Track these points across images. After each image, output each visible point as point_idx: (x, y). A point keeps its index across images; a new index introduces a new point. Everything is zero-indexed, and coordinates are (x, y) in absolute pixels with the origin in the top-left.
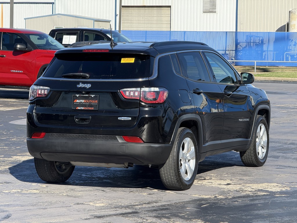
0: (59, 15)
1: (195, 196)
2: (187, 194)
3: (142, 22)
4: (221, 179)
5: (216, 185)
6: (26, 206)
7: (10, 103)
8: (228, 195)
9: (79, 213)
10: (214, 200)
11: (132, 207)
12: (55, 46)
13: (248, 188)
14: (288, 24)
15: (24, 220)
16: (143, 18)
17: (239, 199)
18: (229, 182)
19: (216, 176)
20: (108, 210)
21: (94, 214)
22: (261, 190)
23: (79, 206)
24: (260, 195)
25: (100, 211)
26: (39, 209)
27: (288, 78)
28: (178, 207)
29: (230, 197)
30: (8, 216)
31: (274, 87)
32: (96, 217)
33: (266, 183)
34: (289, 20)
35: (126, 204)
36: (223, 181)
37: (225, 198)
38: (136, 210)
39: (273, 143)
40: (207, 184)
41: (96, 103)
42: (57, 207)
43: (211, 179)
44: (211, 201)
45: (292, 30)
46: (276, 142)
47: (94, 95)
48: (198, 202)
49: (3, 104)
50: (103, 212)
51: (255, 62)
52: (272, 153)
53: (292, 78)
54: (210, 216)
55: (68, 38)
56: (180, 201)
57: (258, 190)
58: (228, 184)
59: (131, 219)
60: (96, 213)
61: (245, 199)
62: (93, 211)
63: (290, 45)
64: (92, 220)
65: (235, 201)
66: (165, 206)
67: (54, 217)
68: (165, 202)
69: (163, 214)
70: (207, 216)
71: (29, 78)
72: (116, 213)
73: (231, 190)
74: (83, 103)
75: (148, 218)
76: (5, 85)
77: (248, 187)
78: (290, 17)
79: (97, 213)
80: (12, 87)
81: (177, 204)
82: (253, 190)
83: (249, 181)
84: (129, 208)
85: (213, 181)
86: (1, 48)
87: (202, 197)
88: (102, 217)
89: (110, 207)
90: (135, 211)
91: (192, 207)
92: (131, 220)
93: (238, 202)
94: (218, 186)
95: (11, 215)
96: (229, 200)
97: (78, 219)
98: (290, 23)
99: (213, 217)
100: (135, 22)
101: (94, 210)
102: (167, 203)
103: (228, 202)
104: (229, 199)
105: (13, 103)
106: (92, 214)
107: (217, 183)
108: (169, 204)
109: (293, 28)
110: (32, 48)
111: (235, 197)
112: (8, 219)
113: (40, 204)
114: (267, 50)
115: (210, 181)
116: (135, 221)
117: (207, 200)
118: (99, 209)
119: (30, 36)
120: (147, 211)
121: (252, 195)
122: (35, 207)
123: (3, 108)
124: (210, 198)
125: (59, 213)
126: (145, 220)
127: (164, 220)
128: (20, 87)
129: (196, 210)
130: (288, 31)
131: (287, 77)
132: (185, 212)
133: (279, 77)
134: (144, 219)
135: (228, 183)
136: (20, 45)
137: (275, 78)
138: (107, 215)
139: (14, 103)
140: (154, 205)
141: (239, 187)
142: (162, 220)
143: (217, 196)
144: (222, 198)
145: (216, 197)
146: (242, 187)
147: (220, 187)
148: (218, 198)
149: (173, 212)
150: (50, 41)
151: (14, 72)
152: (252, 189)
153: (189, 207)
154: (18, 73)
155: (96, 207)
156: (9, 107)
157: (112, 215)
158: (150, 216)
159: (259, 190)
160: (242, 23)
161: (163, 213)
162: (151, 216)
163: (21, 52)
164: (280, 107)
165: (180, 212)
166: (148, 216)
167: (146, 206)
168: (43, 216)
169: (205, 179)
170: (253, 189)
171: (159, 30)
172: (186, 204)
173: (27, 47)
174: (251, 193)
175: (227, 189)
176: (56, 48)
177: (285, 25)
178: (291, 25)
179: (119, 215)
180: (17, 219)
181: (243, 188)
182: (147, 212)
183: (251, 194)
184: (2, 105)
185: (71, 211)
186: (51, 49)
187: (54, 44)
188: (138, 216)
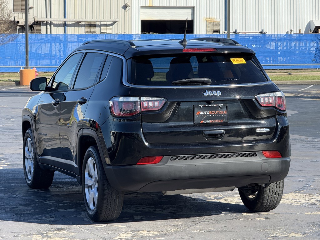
41: (225, 114)
47: (223, 105)
74: (208, 115)
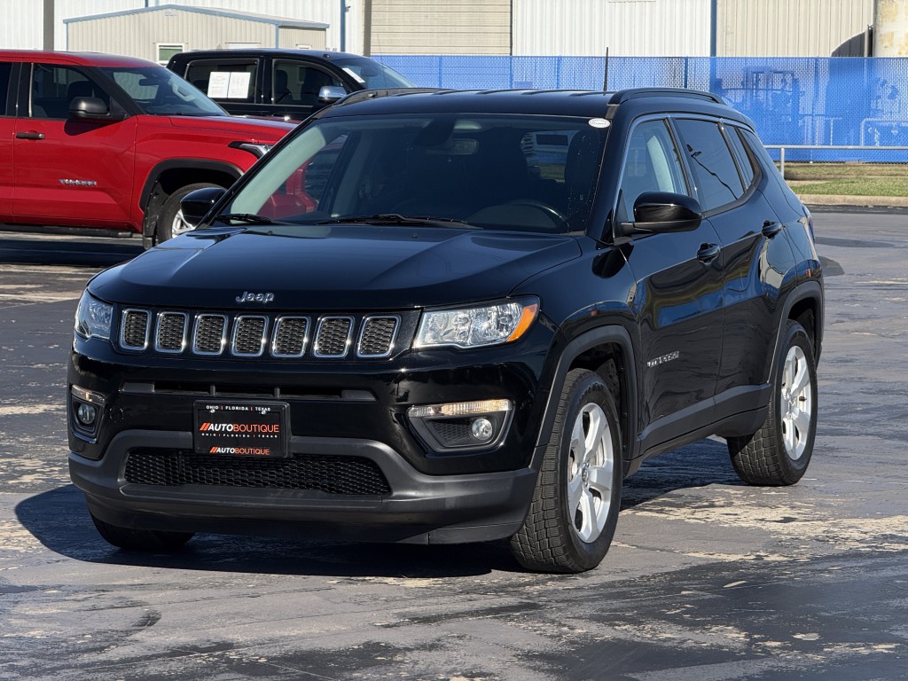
0: (170, 10)
1: (697, 555)
2: (672, 551)
3: (422, 29)
4: (760, 505)
5: (752, 524)
6: (195, 588)
7: (62, 279)
8: (797, 554)
9: (360, 608)
10: (758, 569)
11: (516, 589)
12: (191, 104)
13: (851, 530)
14: (871, 33)
15: (203, 631)
16: (427, 16)
17: (831, 564)
18: (789, 513)
19: (743, 495)
20: (446, 599)
21: (407, 610)
22: (892, 536)
23: (355, 586)
24: (891, 553)
25: (422, 602)
26: (238, 596)
27: (886, 198)
28: (654, 589)
29: (803, 559)
30: (149, 617)
31: (847, 226)
32: (417, 619)
33: (900, 517)
34: (875, 19)
35: (495, 581)
36: (768, 509)
37: (790, 562)
38: (529, 598)
39: (891, 396)
40: (721, 519)
42: (290, 592)
43: (730, 505)
44: (748, 569)
45: (882, 51)
46: (898, 393)
48: (711, 574)
49: (41, 284)
50: (432, 604)
51: (783, 149)
52: (895, 424)
53: (900, 198)
54: (759, 615)
55: (224, 79)
56: (656, 571)
57: (883, 535)
58: (787, 520)
59: (523, 625)
60: (412, 609)
61: (850, 565)
62: (403, 604)
63: (879, 97)
64: (407, 628)
65: (821, 571)
66: (614, 587)
67: (289, 621)
68: (610, 576)
69: (616, 610)
70: (751, 614)
71: (115, 203)
72: (474, 608)
73: (802, 537)
75: (573, 623)
76: (41, 226)
77: (850, 527)
78: (879, 11)
79: (415, 609)
80: (64, 229)
81: (649, 580)
82: (867, 536)
83: (845, 509)
84: (508, 593)
85: (738, 511)
86: (30, 111)
87: (720, 557)
88: (435, 621)
89: (450, 589)
90: (527, 601)
91: (695, 589)
92: (524, 628)
93: (830, 572)
94: (759, 525)
95: (158, 616)
96: (801, 568)
97: (364, 626)
98: (877, 29)
99: (770, 618)
100: (401, 29)
101: (405, 600)
102: (618, 578)
103: (802, 573)
104: (801, 565)
105: (69, 279)
106: (402, 610)
107: (752, 518)
108: (624, 582)
109: (887, 44)
110: (123, 110)
111: (817, 559)
112: (152, 627)
113: (235, 581)
114: (810, 113)
115: (728, 510)
116: (535, 631)
117: (737, 569)
118: (417, 597)
119: (115, 74)
120: (563, 601)
121: (867, 553)
122: (223, 592)
123: (42, 293)
124: (743, 562)
125: (300, 609)
126: (566, 629)
127: (624, 627)
128: (87, 229)
129: (711, 596)
130: (870, 53)
131: (884, 195)
132: (680, 603)
133: (860, 194)
134: (560, 625)
135: (787, 516)
136: (86, 101)
137: (849, 197)
138: (446, 615)
139: (74, 279)
140: (581, 585)
141: (823, 529)
142: (617, 627)
143: (762, 554)
144: (779, 562)
145: (759, 558)
146: (831, 529)
147: (764, 528)
148: (768, 563)
149: (644, 603)
150: (175, 90)
151: (68, 185)
152: (862, 532)
153: (689, 590)
154: (81, 188)
155: (406, 589)
156: (61, 291)
157: (462, 613)
158: (577, 615)
159: (886, 538)
160: (729, 29)
161: (613, 607)
162: (580, 618)
163: (91, 123)
164: (881, 285)
165: (664, 604)
166: (572, 616)
167: (556, 587)
168: (256, 617)
169: (712, 506)
170: (866, 533)
171: (477, 52)
172: (675, 579)
173: (108, 110)
174: (862, 545)
175: (789, 534)
176: (194, 110)
177: (862, 36)
178: (881, 35)
179: (482, 615)
180: (180, 627)
181: (836, 530)
182: (565, 604)
183: (864, 548)
184: (39, 286)
185: (335, 603)
186: (183, 112)
187: (188, 99)
188: (540, 617)
